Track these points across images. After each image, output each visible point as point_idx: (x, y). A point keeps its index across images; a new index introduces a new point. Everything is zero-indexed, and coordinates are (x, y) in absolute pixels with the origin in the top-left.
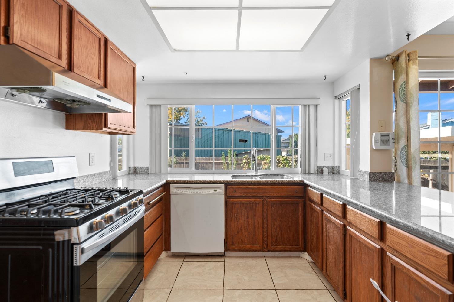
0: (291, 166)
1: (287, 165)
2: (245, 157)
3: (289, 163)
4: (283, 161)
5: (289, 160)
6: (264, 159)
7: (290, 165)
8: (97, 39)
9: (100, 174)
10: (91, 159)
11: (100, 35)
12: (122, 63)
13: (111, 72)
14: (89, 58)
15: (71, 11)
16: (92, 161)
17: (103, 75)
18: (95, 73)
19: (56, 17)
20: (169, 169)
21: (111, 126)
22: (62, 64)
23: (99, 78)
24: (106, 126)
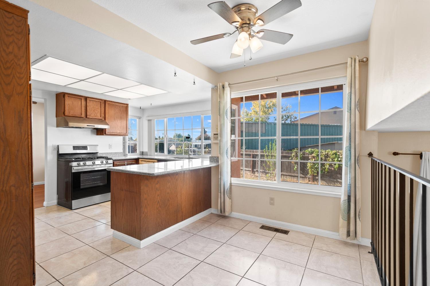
0: (341, 160)
1: (336, 159)
2: (295, 150)
3: (339, 157)
4: (332, 155)
5: (339, 155)
6: (312, 153)
7: (339, 159)
8: (100, 103)
9: (116, 153)
10: (110, 146)
11: (101, 101)
12: (116, 107)
13: (108, 113)
14: (95, 111)
15: (86, 98)
16: (111, 147)
17: (103, 115)
18: (99, 115)
19: (80, 103)
20: (156, 153)
21: (108, 133)
22: (82, 117)
23: (101, 117)
24: (105, 134)
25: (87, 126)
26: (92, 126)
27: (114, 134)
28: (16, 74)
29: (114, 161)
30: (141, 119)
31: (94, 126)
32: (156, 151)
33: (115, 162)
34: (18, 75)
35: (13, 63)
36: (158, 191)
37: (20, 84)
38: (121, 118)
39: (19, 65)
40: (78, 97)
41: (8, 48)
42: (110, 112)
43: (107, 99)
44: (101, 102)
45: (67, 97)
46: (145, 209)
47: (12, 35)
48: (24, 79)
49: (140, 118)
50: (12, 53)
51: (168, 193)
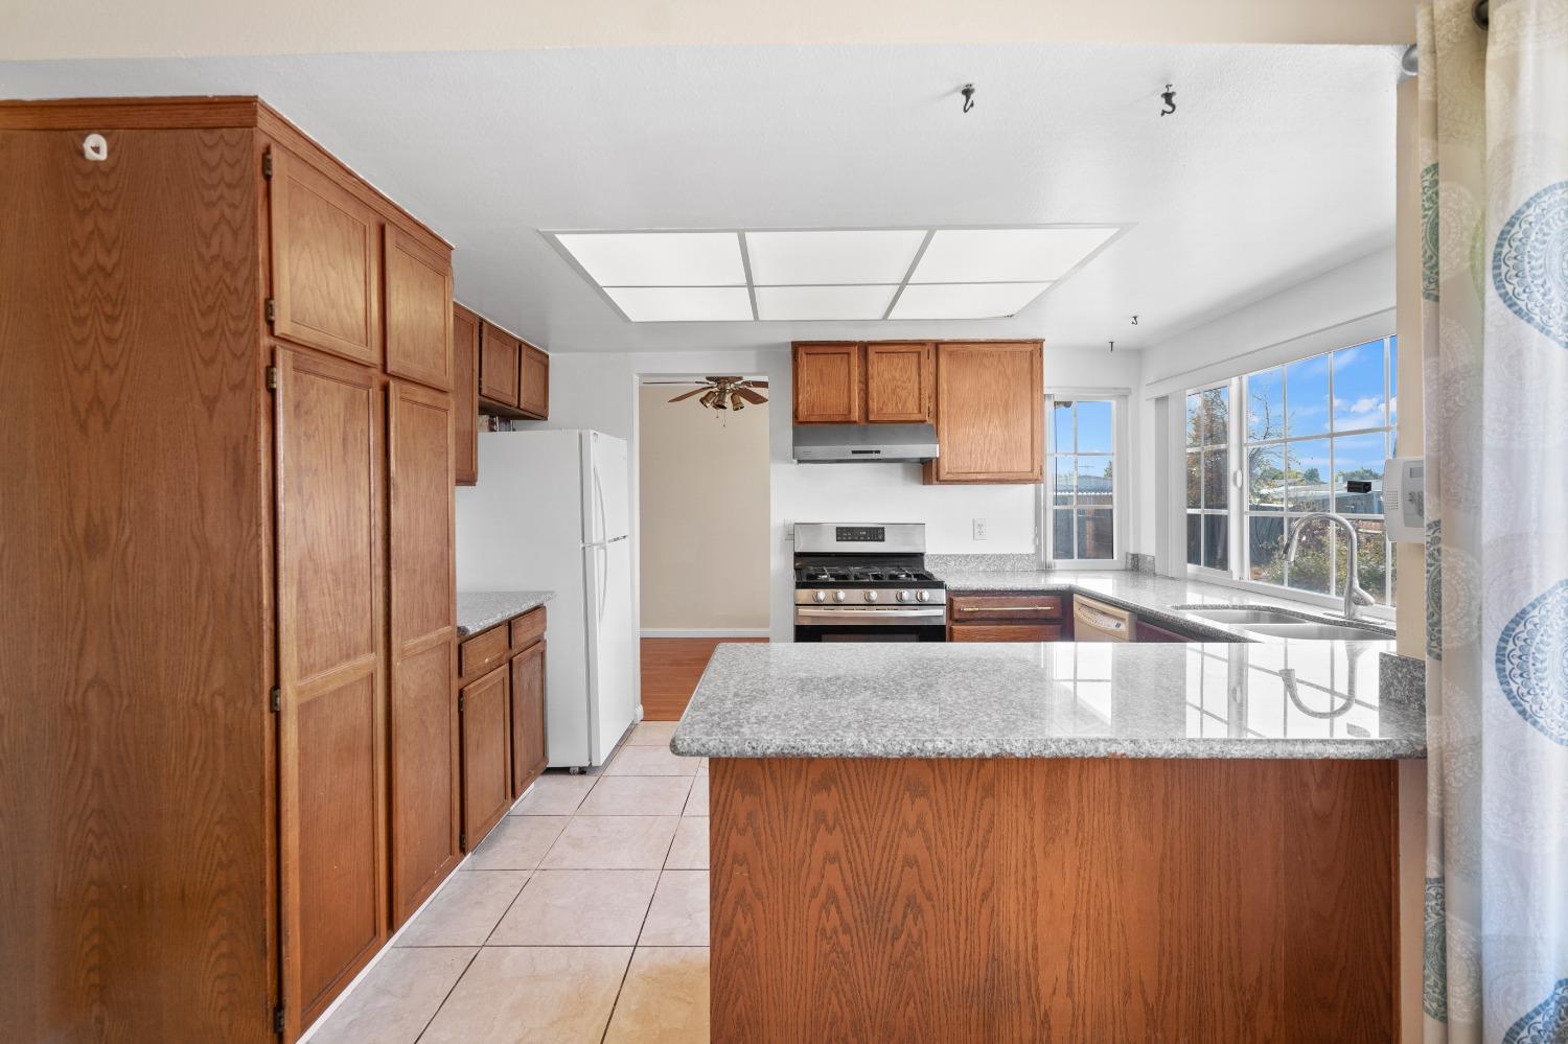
8: (914, 358)
9: (1000, 557)
10: (978, 529)
11: (918, 348)
12: (985, 360)
13: (948, 391)
14: (898, 390)
15: (864, 347)
16: (980, 533)
17: (927, 404)
18: (912, 405)
19: (844, 371)
20: (1191, 568)
21: (949, 477)
22: (853, 419)
23: (920, 412)
24: (938, 479)
25: (854, 452)
26: (871, 452)
27: (973, 477)
28: (227, 323)
29: (953, 595)
30: (1130, 398)
31: (878, 452)
32: (1193, 557)
33: (956, 599)
34: (232, 325)
35: (221, 289)
36: (830, 830)
37: (238, 354)
38: (1006, 407)
39: (236, 289)
40: (839, 350)
41: (208, 246)
42: (959, 385)
43: (946, 338)
44: (919, 353)
45: (804, 356)
46: (740, 914)
47: (221, 197)
48: (247, 335)
49: (1124, 395)
50: (218, 256)
51: (910, 862)
